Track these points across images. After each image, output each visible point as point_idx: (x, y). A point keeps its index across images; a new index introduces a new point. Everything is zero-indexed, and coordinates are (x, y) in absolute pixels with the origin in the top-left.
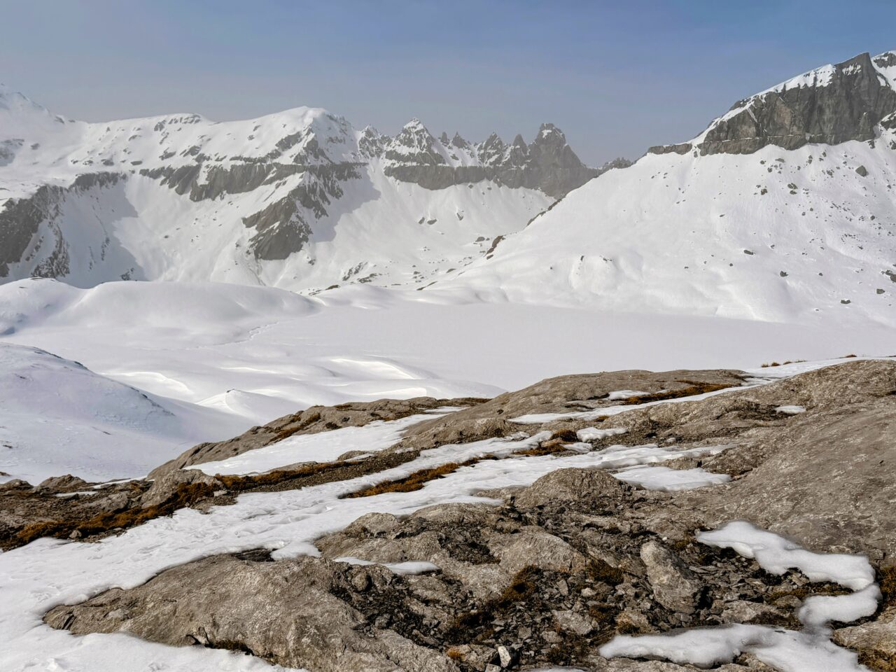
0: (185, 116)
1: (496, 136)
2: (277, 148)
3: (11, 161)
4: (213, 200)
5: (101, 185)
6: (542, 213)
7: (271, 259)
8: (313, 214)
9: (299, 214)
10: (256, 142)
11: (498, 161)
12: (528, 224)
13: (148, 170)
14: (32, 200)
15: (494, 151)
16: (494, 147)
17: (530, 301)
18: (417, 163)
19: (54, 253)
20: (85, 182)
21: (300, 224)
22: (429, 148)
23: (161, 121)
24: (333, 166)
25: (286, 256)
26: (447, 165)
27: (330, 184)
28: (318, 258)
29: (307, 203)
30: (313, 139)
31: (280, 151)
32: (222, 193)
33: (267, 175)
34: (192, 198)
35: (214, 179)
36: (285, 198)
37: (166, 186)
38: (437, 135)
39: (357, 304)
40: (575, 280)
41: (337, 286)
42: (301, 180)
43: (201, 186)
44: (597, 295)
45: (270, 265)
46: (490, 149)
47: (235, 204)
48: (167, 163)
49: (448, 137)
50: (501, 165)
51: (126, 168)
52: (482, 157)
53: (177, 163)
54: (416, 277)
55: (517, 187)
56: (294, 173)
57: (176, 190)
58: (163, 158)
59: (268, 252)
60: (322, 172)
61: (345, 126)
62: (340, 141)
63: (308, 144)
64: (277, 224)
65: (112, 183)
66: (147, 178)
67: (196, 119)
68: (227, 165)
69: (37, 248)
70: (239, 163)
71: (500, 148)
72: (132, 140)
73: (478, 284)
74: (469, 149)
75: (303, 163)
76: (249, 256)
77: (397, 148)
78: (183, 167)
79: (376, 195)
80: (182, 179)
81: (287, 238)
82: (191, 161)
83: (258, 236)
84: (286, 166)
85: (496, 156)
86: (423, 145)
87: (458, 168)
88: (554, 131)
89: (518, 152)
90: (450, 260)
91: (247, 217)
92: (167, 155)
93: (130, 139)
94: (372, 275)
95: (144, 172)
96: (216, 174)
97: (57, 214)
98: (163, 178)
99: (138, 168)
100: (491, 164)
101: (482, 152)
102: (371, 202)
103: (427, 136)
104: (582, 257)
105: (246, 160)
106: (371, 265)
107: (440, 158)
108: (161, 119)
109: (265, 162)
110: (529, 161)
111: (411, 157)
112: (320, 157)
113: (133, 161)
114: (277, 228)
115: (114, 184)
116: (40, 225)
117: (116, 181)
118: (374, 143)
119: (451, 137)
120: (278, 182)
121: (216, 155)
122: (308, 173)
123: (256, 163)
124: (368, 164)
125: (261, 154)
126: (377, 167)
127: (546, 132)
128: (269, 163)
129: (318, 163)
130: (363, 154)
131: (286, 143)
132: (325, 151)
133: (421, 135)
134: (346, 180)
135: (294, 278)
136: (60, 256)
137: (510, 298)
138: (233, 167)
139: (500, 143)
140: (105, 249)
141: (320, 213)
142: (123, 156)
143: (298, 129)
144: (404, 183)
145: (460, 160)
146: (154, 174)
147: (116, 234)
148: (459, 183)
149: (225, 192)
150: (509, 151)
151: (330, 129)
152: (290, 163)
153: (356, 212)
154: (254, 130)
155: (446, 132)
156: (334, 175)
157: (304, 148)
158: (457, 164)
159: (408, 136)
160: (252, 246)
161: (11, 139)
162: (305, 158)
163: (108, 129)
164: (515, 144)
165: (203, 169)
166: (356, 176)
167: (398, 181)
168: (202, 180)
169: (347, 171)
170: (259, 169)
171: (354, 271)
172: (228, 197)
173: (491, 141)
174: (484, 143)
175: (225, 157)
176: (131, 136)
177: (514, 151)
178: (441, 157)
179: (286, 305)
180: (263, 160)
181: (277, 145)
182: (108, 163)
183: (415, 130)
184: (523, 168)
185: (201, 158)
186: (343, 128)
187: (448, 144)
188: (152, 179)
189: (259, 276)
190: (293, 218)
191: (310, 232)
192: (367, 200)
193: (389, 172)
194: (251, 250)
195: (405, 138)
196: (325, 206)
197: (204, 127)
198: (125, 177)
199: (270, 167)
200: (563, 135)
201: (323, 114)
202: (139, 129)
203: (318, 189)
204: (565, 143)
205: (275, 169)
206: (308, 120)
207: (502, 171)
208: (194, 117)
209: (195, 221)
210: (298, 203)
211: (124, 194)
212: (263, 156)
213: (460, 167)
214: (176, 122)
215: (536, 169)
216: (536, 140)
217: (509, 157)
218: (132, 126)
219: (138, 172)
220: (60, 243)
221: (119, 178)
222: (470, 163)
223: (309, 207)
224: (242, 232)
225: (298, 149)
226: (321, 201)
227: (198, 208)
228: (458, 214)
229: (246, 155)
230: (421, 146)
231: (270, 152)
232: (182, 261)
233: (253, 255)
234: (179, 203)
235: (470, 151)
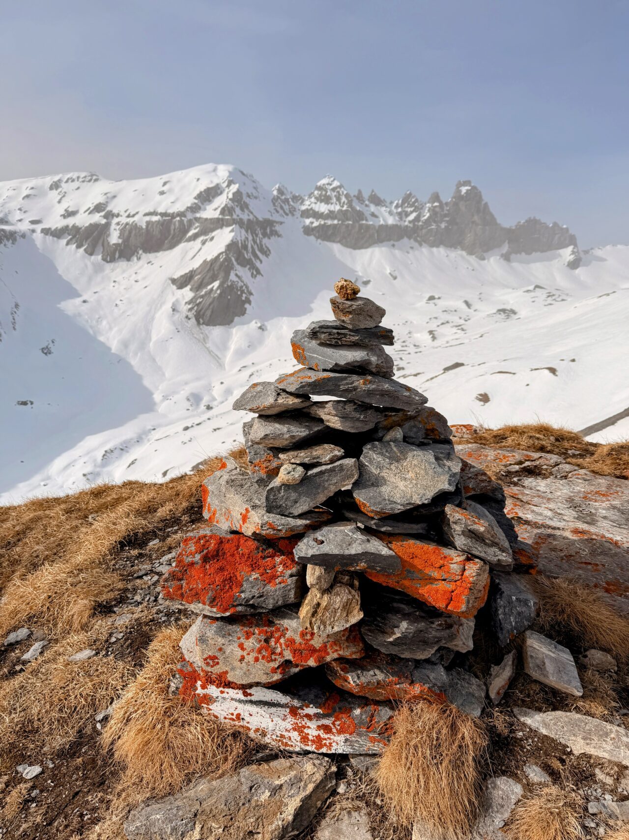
0: (83, 175)
1: (410, 194)
2: (196, 201)
4: (129, 261)
7: (215, 325)
8: (249, 274)
9: (237, 272)
10: (169, 197)
11: (417, 219)
13: (50, 229)
15: (412, 209)
16: (410, 206)
18: (339, 221)
21: (240, 283)
22: (350, 205)
23: (56, 180)
24: (258, 222)
25: (230, 322)
26: (369, 223)
27: (258, 241)
28: (266, 324)
29: (242, 261)
30: (236, 191)
31: (200, 204)
32: (138, 253)
33: (187, 231)
34: (104, 260)
35: (128, 237)
36: (222, 253)
37: (73, 246)
38: (353, 192)
42: (233, 234)
43: (114, 244)
45: (216, 332)
46: (407, 207)
47: (156, 264)
48: (70, 222)
49: (363, 196)
51: (24, 227)
52: (403, 215)
53: (83, 220)
55: (438, 246)
56: (221, 228)
57: (85, 250)
58: (64, 216)
59: (210, 316)
60: (250, 226)
62: (256, 198)
63: (233, 195)
64: (216, 284)
65: (11, 241)
66: (49, 238)
67: (94, 177)
68: (141, 221)
70: (155, 218)
71: (419, 209)
72: (26, 199)
74: (387, 207)
75: (232, 215)
76: (189, 322)
77: (313, 206)
78: (91, 224)
80: (89, 238)
81: (229, 300)
82: (98, 218)
83: (195, 298)
84: (211, 219)
85: (415, 214)
86: (342, 201)
87: (380, 226)
88: (472, 188)
89: (437, 209)
91: (176, 277)
92: (70, 214)
93: (23, 198)
95: (46, 232)
96: (130, 232)
98: (68, 237)
99: (38, 228)
100: (410, 222)
101: (400, 210)
103: (345, 192)
105: (162, 215)
107: (360, 215)
108: (56, 178)
109: (185, 217)
111: (331, 215)
112: (245, 210)
113: (31, 219)
114: (218, 288)
115: (13, 243)
117: (14, 241)
118: (287, 201)
119: (366, 195)
120: (202, 238)
121: (126, 211)
122: (238, 227)
123: (175, 218)
124: (284, 222)
125: (179, 207)
126: (294, 226)
127: (464, 190)
128: (189, 217)
129: (245, 217)
130: (277, 212)
131: (206, 196)
132: (250, 207)
133: (338, 192)
134: (269, 238)
135: (249, 347)
138: (148, 223)
139: (416, 201)
140: (16, 316)
141: (255, 273)
142: (18, 215)
143: (216, 181)
144: (325, 243)
145: (381, 218)
146: (58, 234)
148: (382, 242)
149: (140, 252)
150: (427, 208)
151: (244, 184)
152: (216, 217)
154: (163, 186)
155: (362, 191)
156: (260, 231)
158: (378, 222)
159: (324, 193)
160: (190, 310)
162: (233, 210)
164: (432, 202)
165: (114, 226)
167: (319, 241)
168: (114, 238)
170: (180, 225)
172: (145, 257)
173: (406, 199)
174: (400, 202)
175: (137, 213)
176: (24, 195)
177: (433, 210)
178: (363, 214)
180: (181, 214)
181: (195, 198)
183: (330, 187)
184: (443, 226)
185: (110, 215)
186: (255, 185)
187: (364, 201)
188: (55, 239)
189: (208, 345)
190: (232, 277)
191: (251, 294)
193: (309, 231)
194: (190, 315)
195: (320, 195)
196: (258, 264)
197: (105, 186)
198: (23, 236)
199: (190, 223)
200: (480, 192)
201: (236, 170)
202: (32, 188)
203: (249, 245)
204: (482, 200)
205: (197, 224)
206: (223, 174)
207: (421, 229)
208: (92, 175)
209: (113, 284)
210: (234, 260)
212: (182, 209)
213: (382, 225)
214: (73, 181)
215: (455, 227)
216: (454, 198)
217: (428, 215)
218: (24, 184)
219: (39, 231)
221: (18, 238)
222: (391, 221)
223: (243, 265)
224: (175, 294)
225: (221, 201)
226: (253, 259)
227: (113, 270)
228: (390, 274)
229: (161, 210)
230: (340, 203)
231: (189, 205)
232: (111, 329)
233: (193, 320)
234: (89, 264)
235: (388, 209)
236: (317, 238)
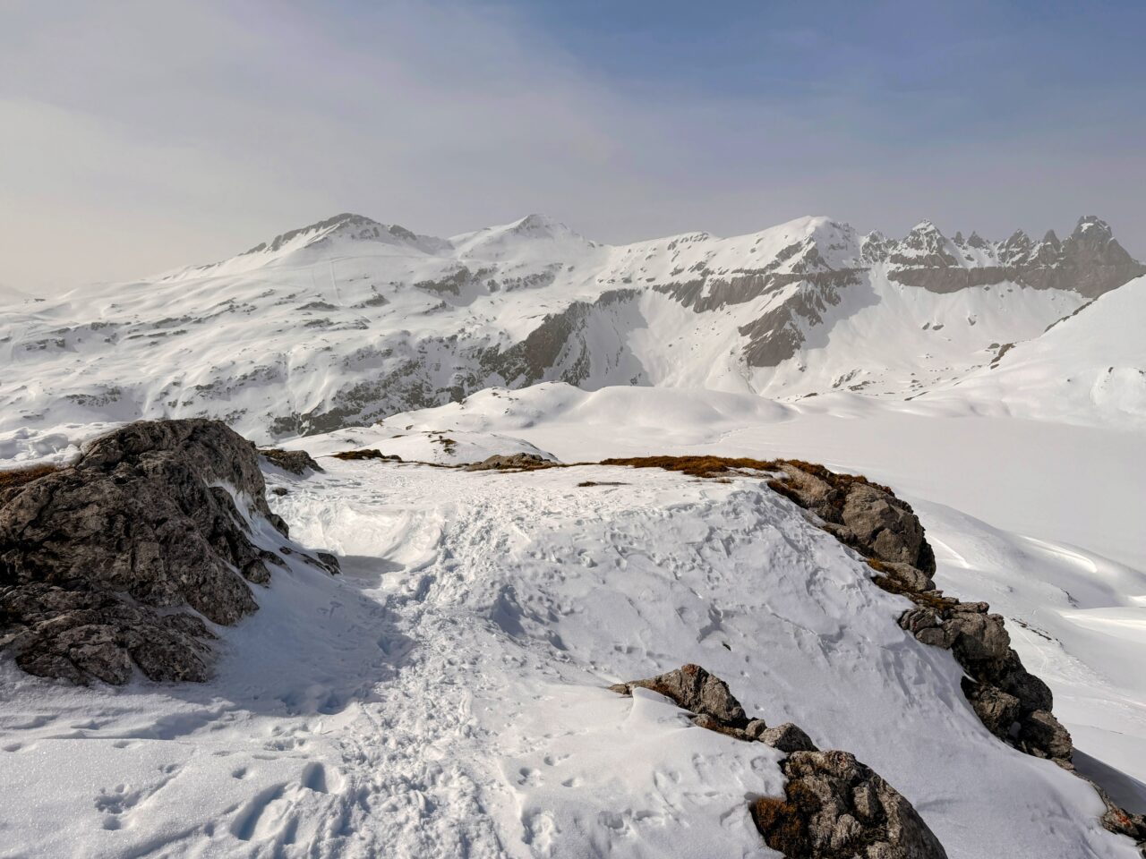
0: (695, 234)
1: (1021, 233)
2: (777, 259)
3: (552, 282)
4: (714, 310)
5: (620, 300)
6: (1065, 319)
7: (762, 366)
8: (808, 322)
10: (757, 255)
11: (1023, 260)
12: (1046, 331)
13: (659, 286)
14: (564, 315)
15: (1018, 250)
16: (1017, 245)
17: (1037, 417)
18: (925, 266)
19: (578, 360)
20: (607, 298)
21: (793, 331)
22: (940, 250)
23: (674, 240)
24: (833, 274)
25: (776, 363)
26: (960, 266)
27: (827, 291)
28: (808, 365)
29: (802, 311)
30: (813, 248)
31: (779, 261)
32: (722, 305)
33: (765, 286)
34: (695, 310)
35: (717, 291)
36: (779, 307)
37: (674, 299)
38: (949, 235)
39: (835, 413)
40: (1098, 395)
41: (815, 394)
42: (798, 289)
43: (704, 298)
44: (1126, 413)
45: (760, 372)
46: (1014, 247)
47: (733, 314)
48: (676, 279)
49: (963, 237)
50: (1026, 264)
51: (641, 285)
52: (1003, 257)
53: (683, 279)
54: (913, 386)
55: (1046, 288)
56: (791, 283)
57: (682, 303)
58: (673, 274)
59: (760, 359)
60: (819, 280)
61: (848, 232)
62: (842, 248)
63: (808, 252)
64: (770, 333)
65: (629, 298)
66: (658, 293)
67: (705, 236)
68: (728, 278)
69: (566, 355)
70: (740, 275)
71: (1026, 246)
72: (648, 260)
73: (976, 395)
74: (987, 248)
75: (801, 272)
76: (742, 364)
77: (903, 251)
78: (690, 281)
79: (876, 300)
80: (687, 293)
81: (779, 346)
82: (697, 276)
83: (752, 344)
84: (784, 275)
85: (1021, 255)
86: (933, 246)
87: (973, 270)
88: (1097, 224)
89: (1049, 249)
90: (956, 369)
91: (742, 326)
92: (677, 272)
93: (646, 259)
94: (865, 383)
95: (656, 288)
96: (718, 287)
97: (583, 327)
98: (672, 292)
99: (651, 284)
100: (1013, 263)
101: (1004, 250)
102: (870, 307)
103: (938, 236)
104: (1111, 368)
105: (746, 272)
106: (864, 372)
107: (952, 260)
108: (674, 239)
109: (764, 273)
110: (1062, 259)
111: (919, 260)
112: (819, 265)
113: (648, 278)
114: (771, 335)
115: (630, 300)
116: (570, 336)
117: (632, 297)
118: (879, 247)
119: (966, 237)
120: (775, 291)
121: (719, 269)
122: (805, 281)
123: (756, 274)
124: (870, 269)
125: (762, 265)
126: (879, 273)
127: (1085, 226)
128: (768, 273)
129: (816, 271)
130: (866, 259)
131: (786, 254)
132: (826, 260)
133: (931, 237)
134: (845, 286)
135: (784, 384)
136: (583, 362)
137: (1013, 412)
138: (734, 279)
139: (1027, 240)
140: (619, 357)
141: (814, 321)
142: (639, 274)
143: (799, 240)
144: (909, 287)
145: (976, 261)
146: (664, 290)
147: (628, 343)
148: (973, 285)
149: (725, 303)
150: (1037, 248)
151: (832, 236)
152: (788, 273)
153: (854, 319)
154: (757, 242)
155: (962, 233)
156: (833, 282)
157: (804, 258)
158: (971, 265)
159: (916, 238)
160: (745, 353)
161: (553, 263)
162: (804, 266)
163: (630, 251)
164: (1045, 241)
165: (707, 282)
166: (857, 282)
167: (902, 285)
168: (705, 293)
169: (848, 277)
170: (758, 280)
171: (846, 378)
172: (727, 308)
173: (1015, 240)
174: (1007, 242)
175: (727, 271)
176: (648, 256)
177: (1044, 249)
178: (953, 258)
179: (760, 411)
180: (762, 271)
181: (777, 256)
182: (627, 281)
183: (924, 232)
184: (1054, 266)
185: (707, 272)
186: (847, 234)
187: (962, 244)
188: (662, 294)
189: (750, 383)
190: (787, 326)
191: (803, 339)
192: (866, 305)
193: (893, 276)
194: (744, 357)
195: (913, 240)
196: (821, 313)
197: (711, 244)
198: (640, 293)
199: (768, 278)
200: (1109, 228)
201: (827, 222)
202: (655, 249)
203: (815, 297)
204: (1110, 237)
205: (773, 279)
206: (810, 230)
207: (1027, 271)
208: (703, 234)
209: (696, 331)
210: (793, 311)
211: (638, 308)
212: (763, 267)
213: (975, 268)
214: (687, 241)
215: (1071, 267)
216: (1072, 236)
217: (1037, 255)
218: (648, 246)
219: (651, 288)
220: (584, 351)
221: (635, 294)
222: (988, 263)
223: (803, 314)
224: (737, 340)
225: (797, 258)
226: (817, 309)
227: (700, 319)
228: (969, 319)
229: (746, 268)
230: (930, 248)
231: (769, 263)
232: (682, 367)
233: (745, 362)
234: (683, 315)
235: (989, 251)
236: (901, 283)
